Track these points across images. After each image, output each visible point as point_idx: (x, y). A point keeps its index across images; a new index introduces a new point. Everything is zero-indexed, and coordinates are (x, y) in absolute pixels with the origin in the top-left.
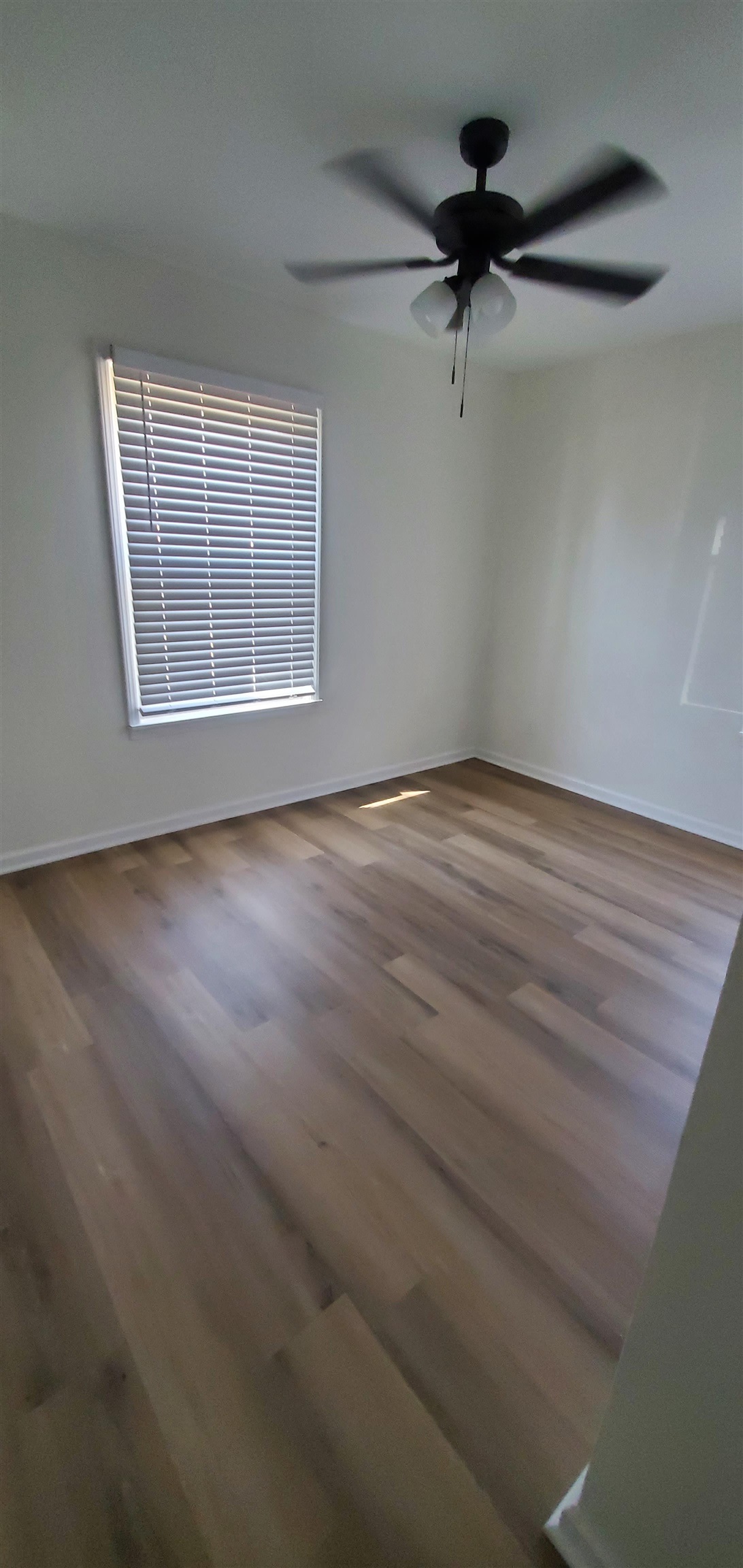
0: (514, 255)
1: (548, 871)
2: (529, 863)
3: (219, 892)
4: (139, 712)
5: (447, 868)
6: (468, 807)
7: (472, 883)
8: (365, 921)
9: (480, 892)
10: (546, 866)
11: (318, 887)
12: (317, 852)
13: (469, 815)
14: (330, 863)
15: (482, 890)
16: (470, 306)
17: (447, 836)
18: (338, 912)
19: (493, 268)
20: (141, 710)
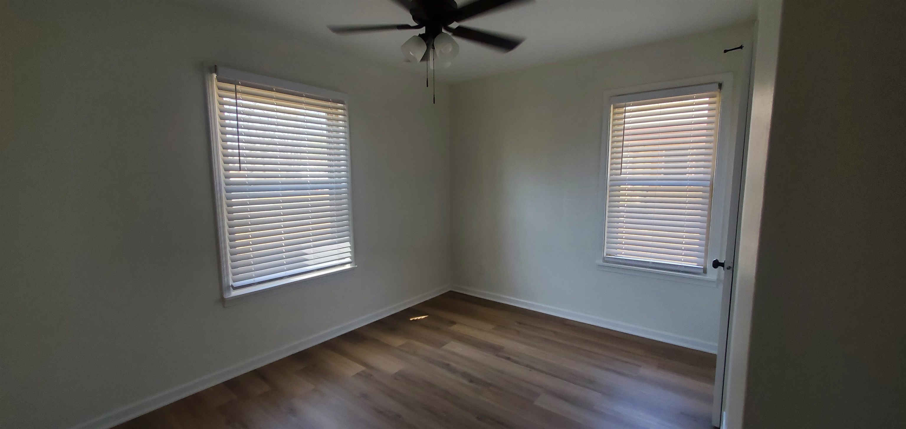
0: (454, 25)
1: (508, 359)
2: (497, 355)
3: (293, 411)
4: (231, 288)
5: (447, 367)
6: (453, 323)
7: (465, 375)
8: (400, 416)
9: (471, 381)
10: (507, 356)
11: (365, 396)
12: (361, 368)
13: (455, 328)
14: (371, 375)
15: (472, 380)
16: (434, 48)
17: (443, 344)
18: (381, 412)
19: (444, 31)
20: (232, 286)
